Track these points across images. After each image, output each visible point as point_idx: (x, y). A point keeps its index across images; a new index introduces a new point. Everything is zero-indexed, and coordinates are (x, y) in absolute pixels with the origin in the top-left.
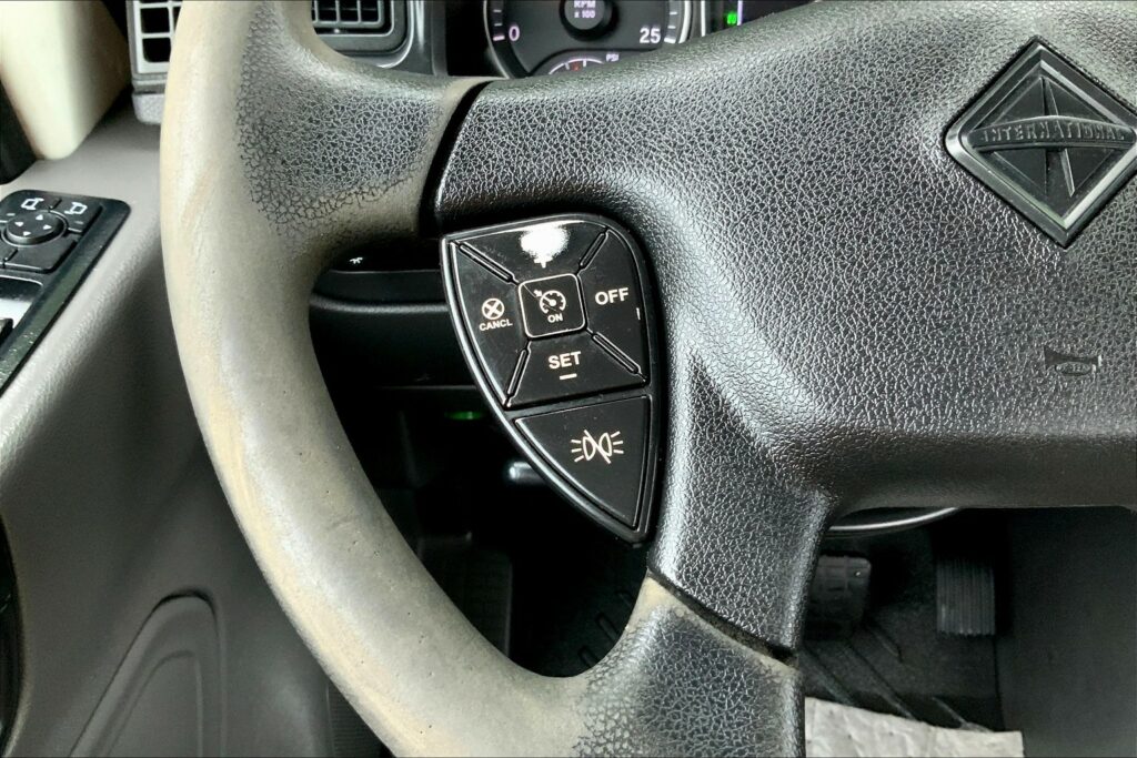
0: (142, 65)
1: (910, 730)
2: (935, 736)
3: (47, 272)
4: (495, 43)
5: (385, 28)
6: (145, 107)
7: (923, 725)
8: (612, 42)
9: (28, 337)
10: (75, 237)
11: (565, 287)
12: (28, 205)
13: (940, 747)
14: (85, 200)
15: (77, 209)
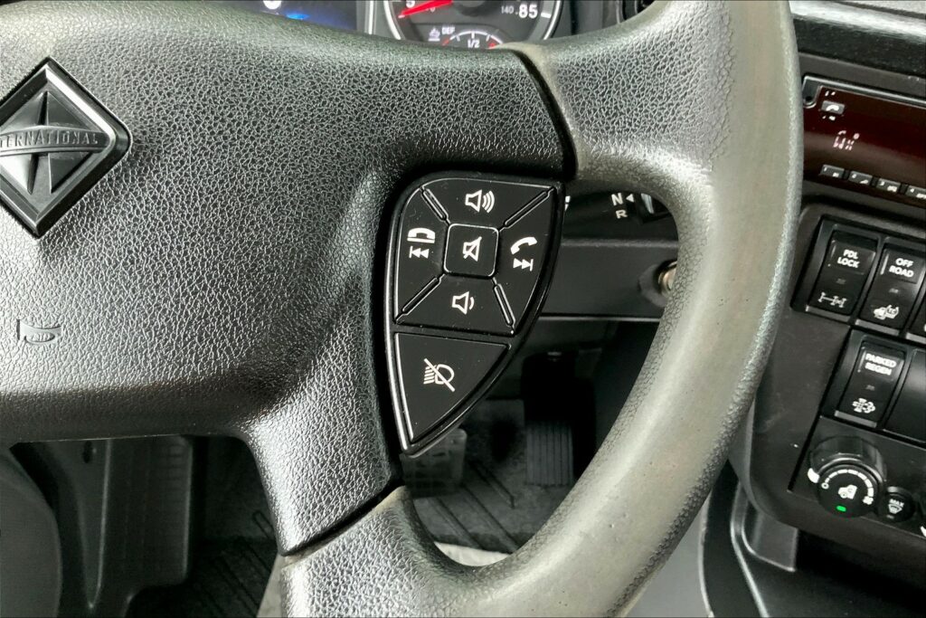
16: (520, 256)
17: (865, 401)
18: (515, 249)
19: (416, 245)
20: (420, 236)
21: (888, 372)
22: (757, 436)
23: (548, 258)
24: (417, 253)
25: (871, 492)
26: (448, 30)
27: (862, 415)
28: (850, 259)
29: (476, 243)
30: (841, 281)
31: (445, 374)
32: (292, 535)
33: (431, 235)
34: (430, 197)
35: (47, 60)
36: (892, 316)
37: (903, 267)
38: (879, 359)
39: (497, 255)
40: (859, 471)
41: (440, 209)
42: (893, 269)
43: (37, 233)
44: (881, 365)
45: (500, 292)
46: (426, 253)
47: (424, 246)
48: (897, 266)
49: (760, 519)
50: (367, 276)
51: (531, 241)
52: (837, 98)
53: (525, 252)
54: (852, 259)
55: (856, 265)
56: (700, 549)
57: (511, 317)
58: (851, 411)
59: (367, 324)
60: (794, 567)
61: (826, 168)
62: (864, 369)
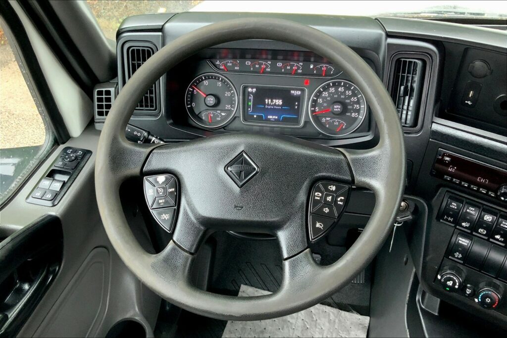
0: (97, 117)
1: (332, 311)
2: (341, 314)
3: (73, 169)
4: (188, 108)
5: (155, 110)
6: (97, 126)
7: (338, 310)
8: (218, 108)
9: (69, 184)
10: (79, 161)
11: (163, 188)
12: (69, 151)
13: (342, 317)
14: (82, 150)
15: (80, 153)
16: (340, 201)
18: (339, 199)
19: (317, 196)
20: (318, 194)
21: (466, 244)
22: (424, 262)
23: (346, 202)
24: (317, 198)
25: (457, 284)
26: (328, 119)
27: (457, 258)
28: (454, 205)
29: (330, 197)
30: (451, 213)
31: (321, 225)
32: (285, 255)
33: (320, 194)
34: (321, 186)
35: (243, 151)
36: (468, 226)
37: (471, 210)
38: (463, 240)
39: (335, 201)
41: (323, 189)
42: (468, 210)
43: (241, 187)
44: (464, 242)
45: (335, 209)
46: (319, 198)
47: (318, 197)
49: (427, 295)
50: (305, 202)
51: (343, 198)
52: (449, 156)
53: (341, 200)
55: (456, 208)
56: (406, 305)
57: (336, 215)
58: (454, 256)
59: (304, 213)
61: (445, 176)
62: (458, 242)
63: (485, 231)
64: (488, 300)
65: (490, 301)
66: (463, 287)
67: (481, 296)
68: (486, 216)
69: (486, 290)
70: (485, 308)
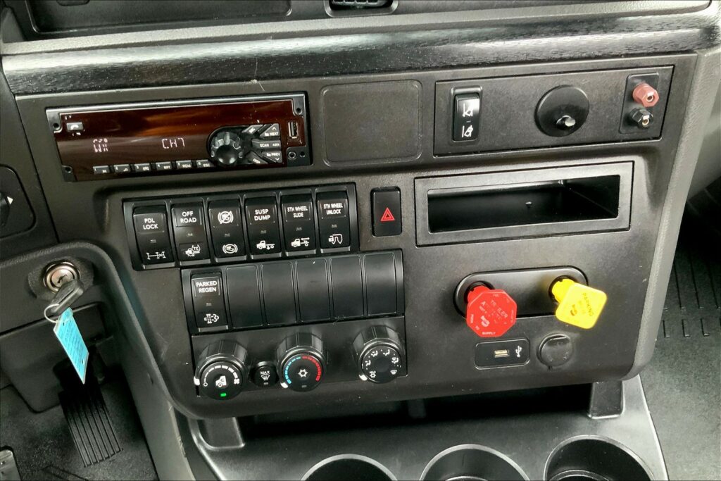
17: (210, 315)
25: (236, 375)
27: (214, 324)
38: (206, 284)
40: (221, 365)
48: (184, 218)
54: (152, 223)
58: (205, 324)
60: (244, 442)
63: (235, 246)
64: (303, 374)
65: (306, 373)
66: (250, 374)
67: (286, 373)
68: (220, 214)
69: (290, 356)
70: (305, 390)
